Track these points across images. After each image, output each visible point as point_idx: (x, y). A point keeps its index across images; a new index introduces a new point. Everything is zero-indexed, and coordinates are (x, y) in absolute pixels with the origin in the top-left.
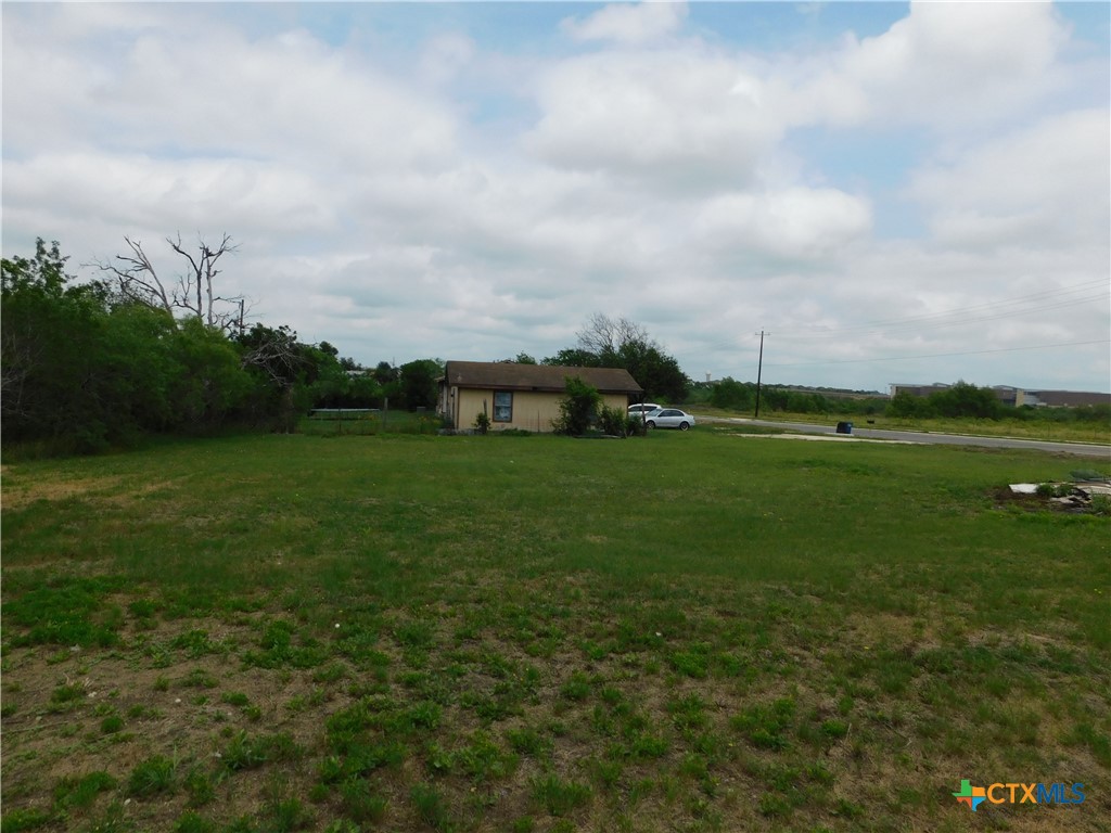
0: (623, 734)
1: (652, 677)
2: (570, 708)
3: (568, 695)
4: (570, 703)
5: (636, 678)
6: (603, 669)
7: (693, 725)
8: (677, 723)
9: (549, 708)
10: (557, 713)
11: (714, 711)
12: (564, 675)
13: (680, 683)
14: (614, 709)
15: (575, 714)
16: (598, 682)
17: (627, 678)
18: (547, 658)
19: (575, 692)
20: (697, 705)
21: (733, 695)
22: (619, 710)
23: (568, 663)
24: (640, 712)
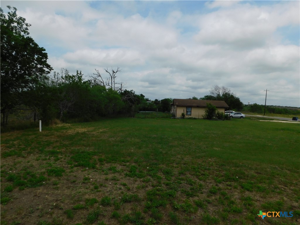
0: (228, 205)
1: (236, 189)
2: (212, 196)
3: (211, 192)
4: (212, 195)
5: (231, 189)
6: (221, 186)
7: (249, 205)
8: (244, 204)
9: (206, 195)
10: (208, 197)
11: (256, 202)
12: (210, 186)
13: (244, 192)
14: (225, 197)
15: (213, 198)
16: (220, 189)
17: (228, 189)
18: (204, 181)
19: (213, 191)
20: (250, 199)
21: (262, 197)
22: (226, 198)
23: (210, 183)
24: (233, 199)
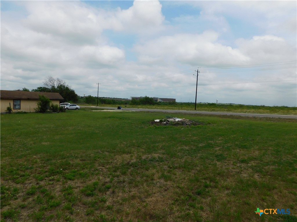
0: (46, 202)
1: (58, 182)
2: (29, 198)
3: (28, 194)
4: (29, 196)
5: (53, 184)
6: (42, 183)
7: (69, 194)
8: (64, 195)
9: (21, 200)
10: (24, 200)
11: (76, 188)
12: (28, 188)
13: (67, 182)
14: (44, 195)
15: (31, 199)
16: (40, 187)
17: (50, 184)
18: (23, 183)
19: (31, 192)
20: (71, 188)
21: (82, 183)
22: (46, 195)
23: (30, 183)
24: (52, 194)
